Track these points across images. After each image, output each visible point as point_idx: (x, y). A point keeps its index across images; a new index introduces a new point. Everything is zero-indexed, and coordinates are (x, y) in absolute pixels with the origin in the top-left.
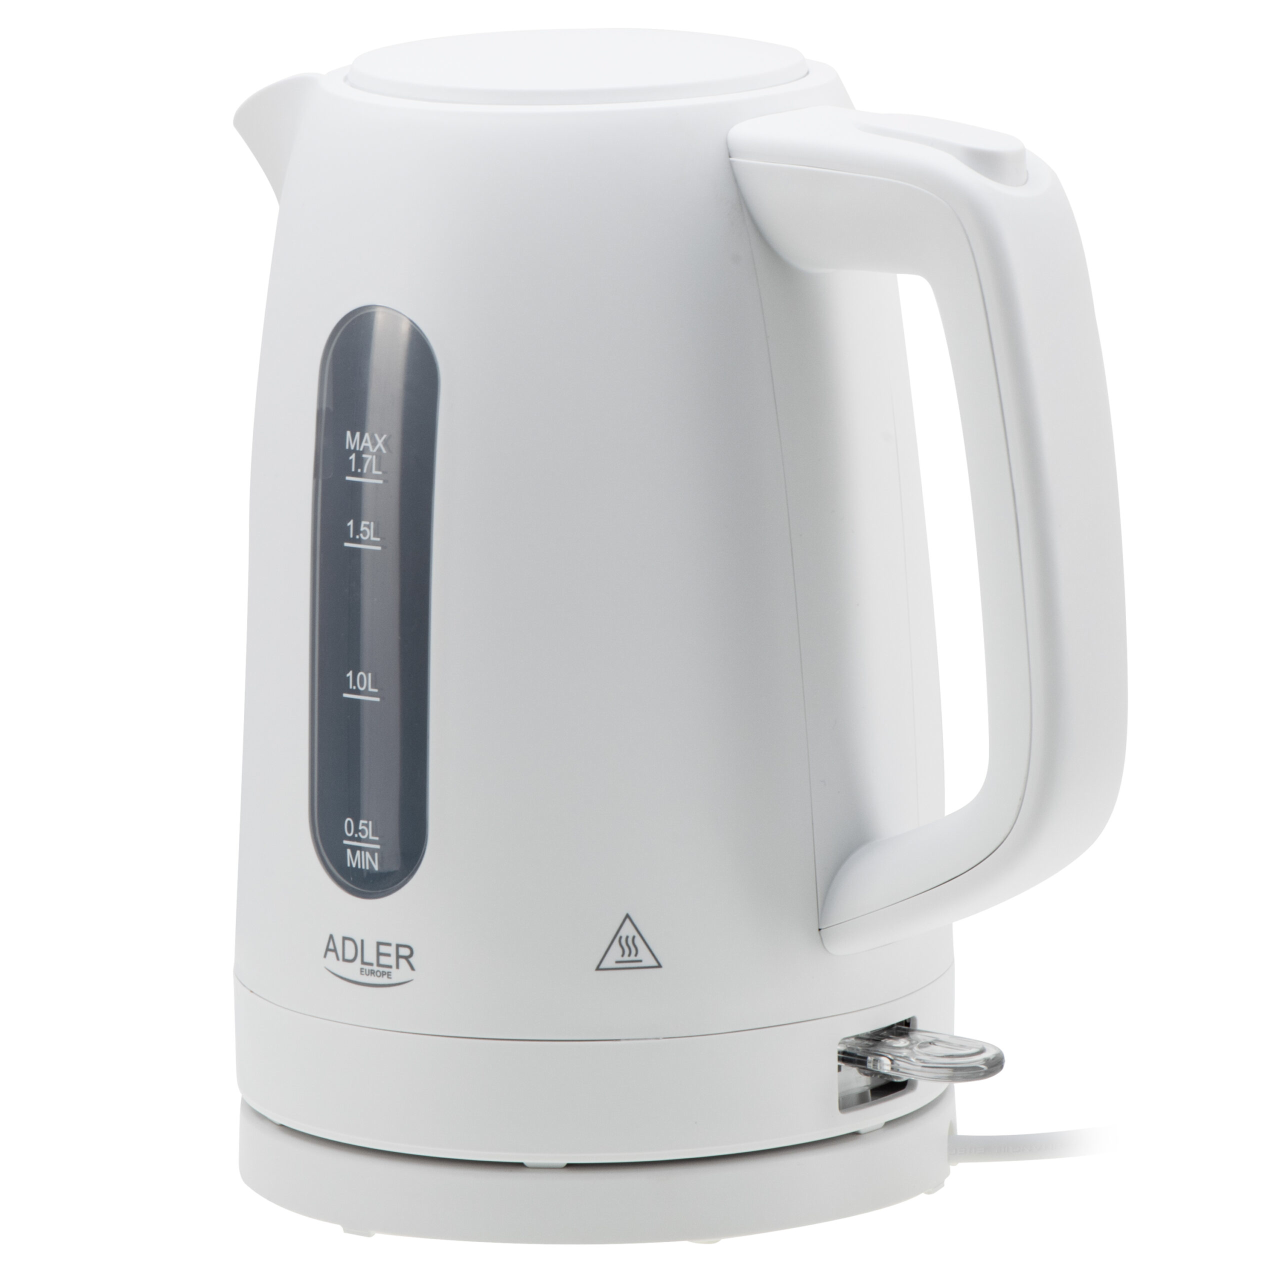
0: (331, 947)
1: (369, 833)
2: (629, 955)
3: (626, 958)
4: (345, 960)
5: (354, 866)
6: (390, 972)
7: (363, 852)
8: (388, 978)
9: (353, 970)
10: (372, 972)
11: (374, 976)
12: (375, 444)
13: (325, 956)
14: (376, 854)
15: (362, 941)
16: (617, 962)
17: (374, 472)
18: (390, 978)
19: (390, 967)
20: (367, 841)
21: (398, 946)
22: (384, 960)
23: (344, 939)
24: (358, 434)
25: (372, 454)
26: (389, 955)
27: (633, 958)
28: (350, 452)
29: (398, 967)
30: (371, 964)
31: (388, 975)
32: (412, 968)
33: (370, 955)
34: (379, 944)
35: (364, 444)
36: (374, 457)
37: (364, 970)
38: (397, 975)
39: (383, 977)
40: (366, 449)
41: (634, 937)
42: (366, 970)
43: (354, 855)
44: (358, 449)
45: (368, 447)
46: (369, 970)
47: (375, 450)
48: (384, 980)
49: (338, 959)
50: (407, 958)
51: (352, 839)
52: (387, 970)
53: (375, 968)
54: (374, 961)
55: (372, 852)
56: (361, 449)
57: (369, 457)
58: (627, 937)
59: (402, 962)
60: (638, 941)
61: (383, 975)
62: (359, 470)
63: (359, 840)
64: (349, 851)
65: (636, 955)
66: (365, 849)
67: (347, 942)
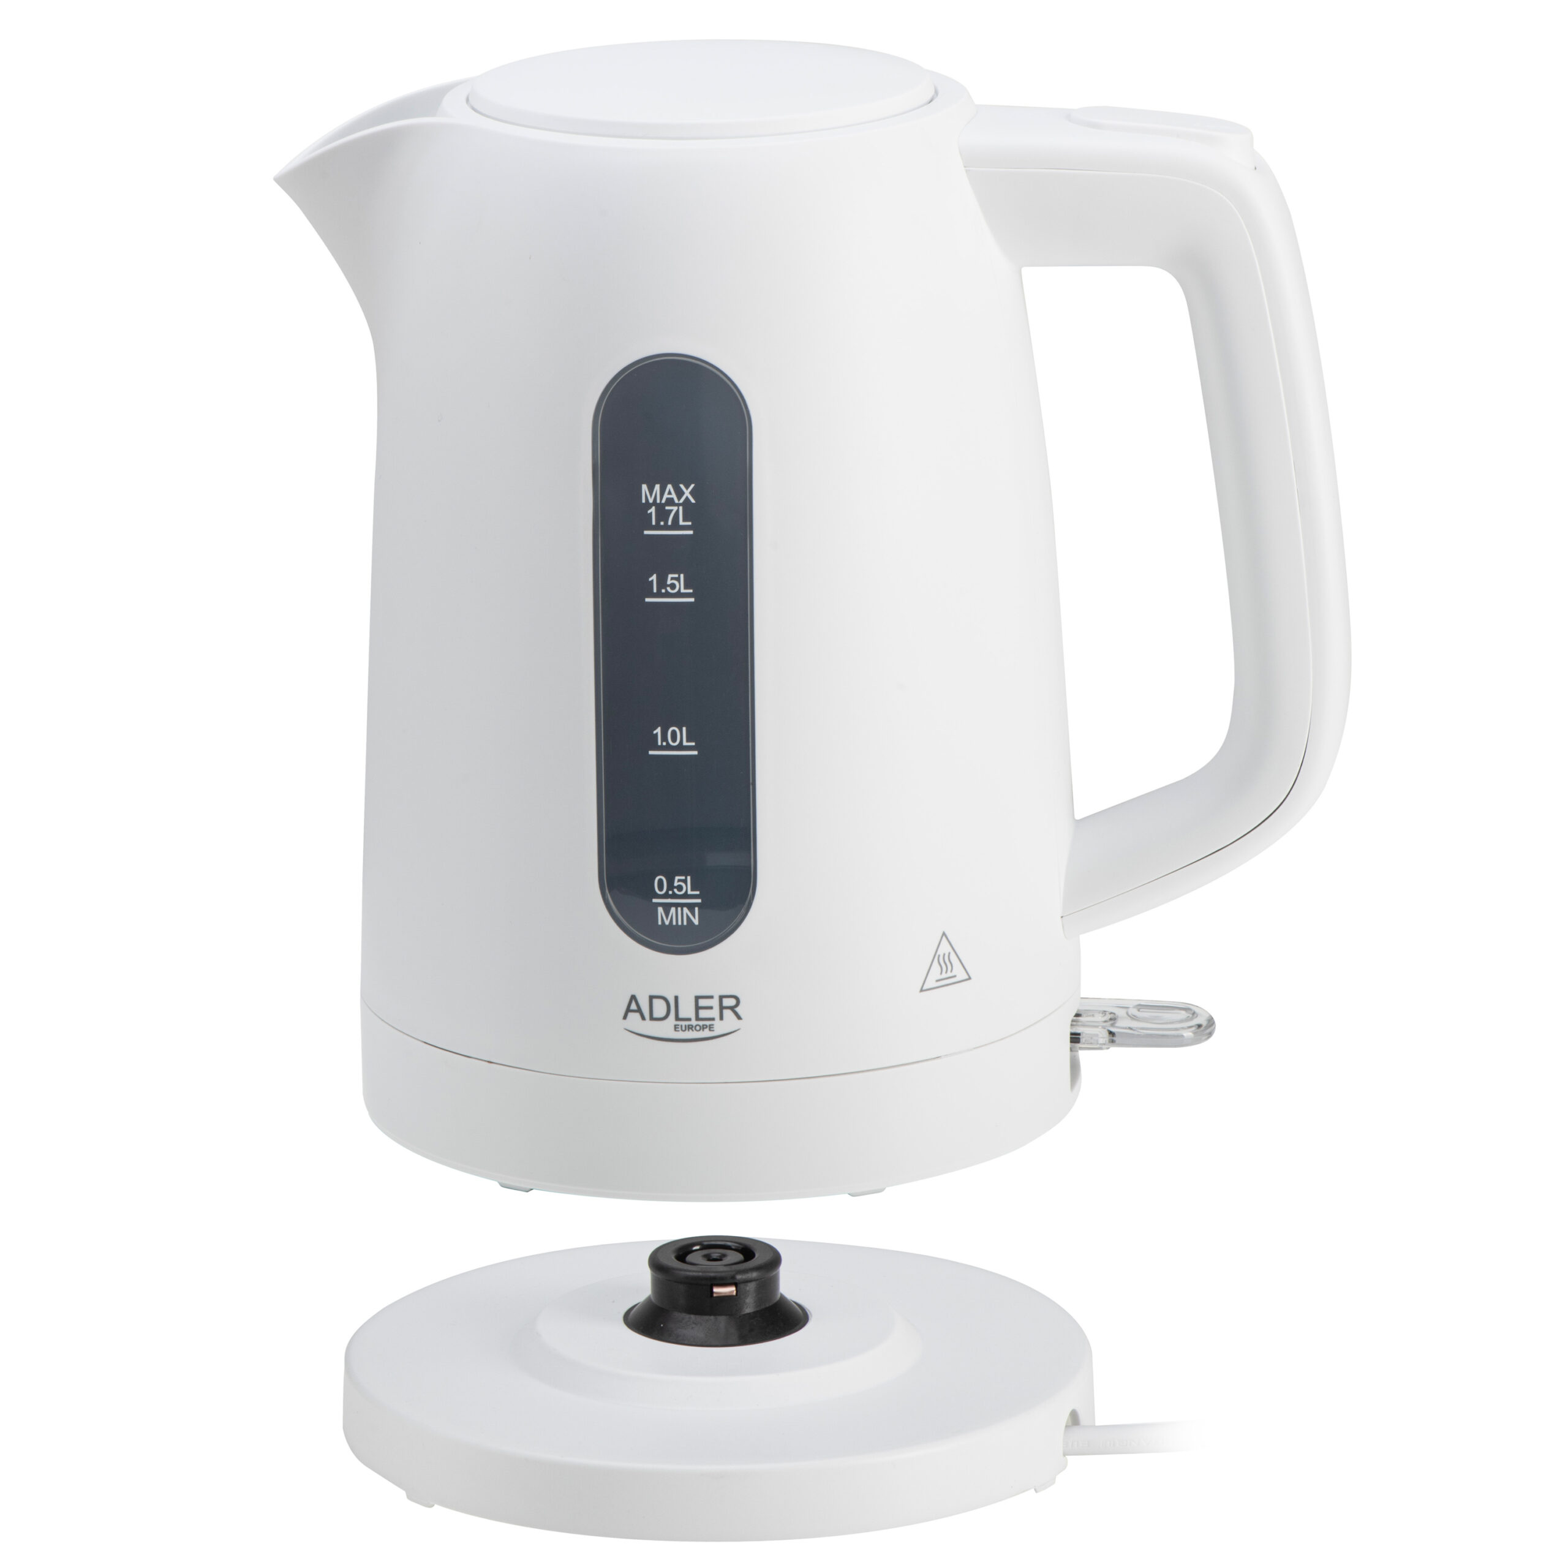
0: (634, 1006)
1: (688, 888)
2: (946, 972)
3: (944, 975)
4: (652, 1018)
5: (667, 923)
6: (713, 1025)
7: (679, 909)
8: (710, 1030)
9: (666, 1028)
10: (690, 1028)
11: (693, 1030)
12: (680, 494)
13: (625, 1017)
14: (697, 909)
15: (676, 998)
16: (937, 981)
17: (681, 523)
18: (713, 1031)
19: (713, 1019)
20: (686, 896)
21: (721, 998)
22: (703, 1014)
23: (651, 998)
24: (657, 487)
25: (678, 505)
26: (711, 1008)
27: (949, 974)
28: (648, 505)
29: (721, 1018)
30: (689, 1020)
31: (710, 1028)
32: (739, 1018)
33: (687, 1009)
34: (697, 998)
35: (666, 496)
36: (681, 508)
37: (680, 1027)
38: (719, 1027)
39: (703, 1030)
40: (670, 502)
41: (949, 953)
42: (681, 1026)
43: (667, 913)
44: (658, 501)
45: (672, 499)
46: (686, 1026)
47: (682, 501)
48: (706, 1033)
49: (643, 1018)
50: (732, 1008)
51: (666, 896)
52: (708, 1023)
53: (694, 1022)
54: (692, 1016)
55: (691, 907)
56: (663, 501)
57: (675, 509)
58: (944, 955)
59: (727, 1013)
60: (953, 957)
61: (703, 1029)
62: (662, 523)
63: (675, 896)
64: (660, 910)
65: (951, 971)
66: (682, 905)
67: (655, 1001)
